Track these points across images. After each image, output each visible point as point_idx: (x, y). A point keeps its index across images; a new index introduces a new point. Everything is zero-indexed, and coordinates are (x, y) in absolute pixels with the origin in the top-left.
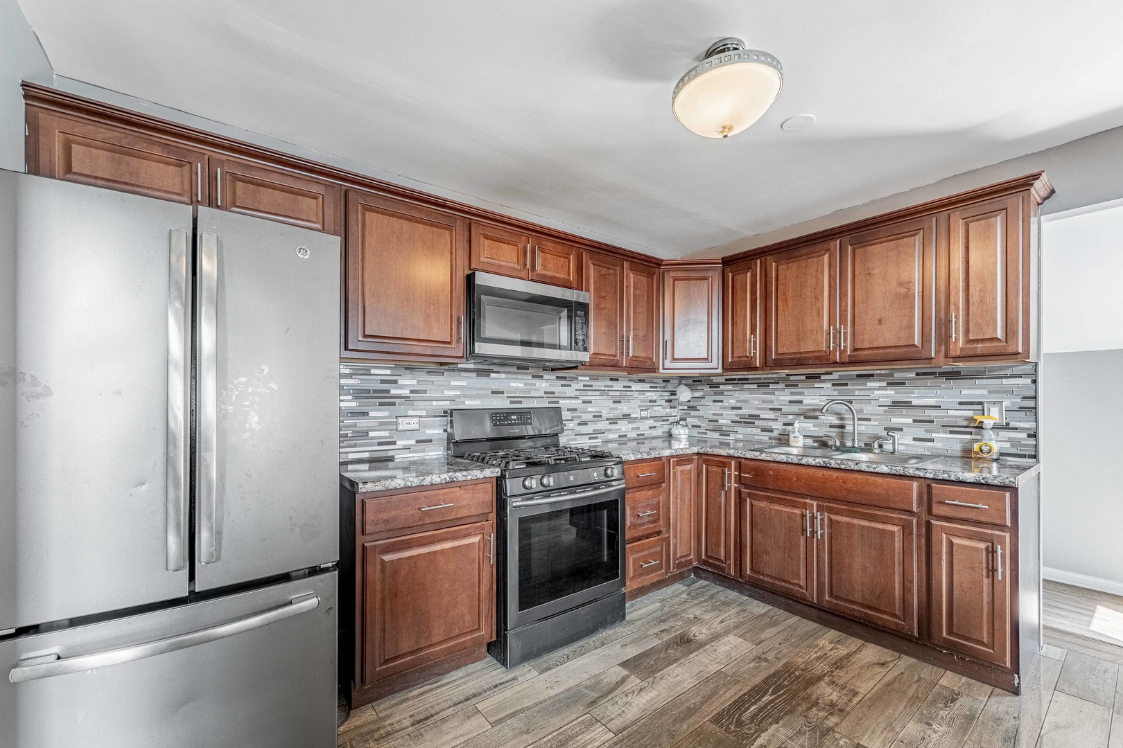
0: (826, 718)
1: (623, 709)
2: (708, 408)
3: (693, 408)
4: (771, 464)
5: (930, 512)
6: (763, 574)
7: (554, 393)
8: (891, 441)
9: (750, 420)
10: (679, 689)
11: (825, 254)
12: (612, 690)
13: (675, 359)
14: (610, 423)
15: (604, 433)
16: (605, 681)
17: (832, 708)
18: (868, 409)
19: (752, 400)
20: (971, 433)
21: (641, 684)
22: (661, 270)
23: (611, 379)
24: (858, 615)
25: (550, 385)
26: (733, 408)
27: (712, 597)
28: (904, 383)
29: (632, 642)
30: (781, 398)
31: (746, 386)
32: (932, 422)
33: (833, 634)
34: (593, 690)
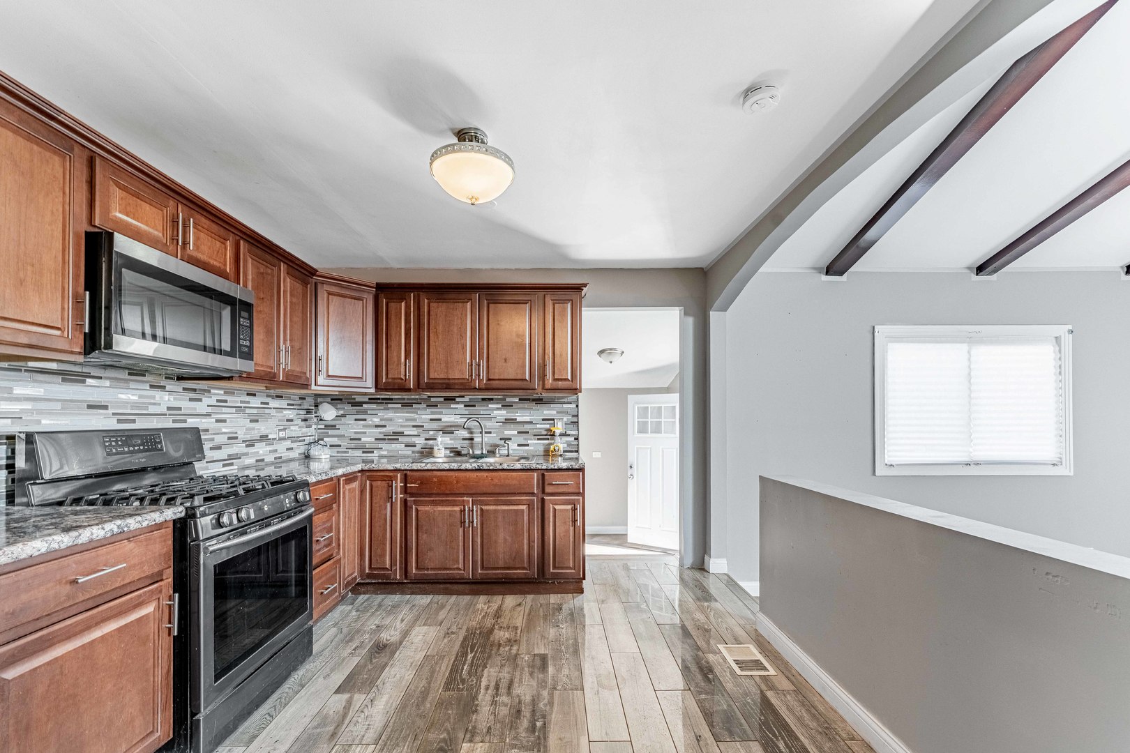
0: (510, 649)
1: (367, 723)
2: (350, 426)
3: (333, 427)
4: (435, 473)
5: (543, 492)
6: (428, 569)
7: (180, 409)
8: (507, 448)
9: (395, 436)
10: (405, 683)
11: (467, 302)
12: (345, 716)
13: (329, 376)
14: (247, 446)
15: (240, 458)
16: (331, 712)
17: (510, 642)
18: (488, 425)
19: (396, 418)
20: (548, 439)
21: (368, 697)
22: (314, 281)
23: (248, 394)
24: (501, 577)
25: (175, 399)
26: (377, 426)
27: (380, 605)
28: (512, 406)
29: (332, 670)
30: (423, 416)
31: (390, 406)
32: (528, 432)
33: (482, 598)
34: (325, 725)
